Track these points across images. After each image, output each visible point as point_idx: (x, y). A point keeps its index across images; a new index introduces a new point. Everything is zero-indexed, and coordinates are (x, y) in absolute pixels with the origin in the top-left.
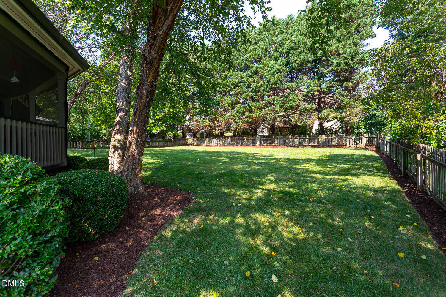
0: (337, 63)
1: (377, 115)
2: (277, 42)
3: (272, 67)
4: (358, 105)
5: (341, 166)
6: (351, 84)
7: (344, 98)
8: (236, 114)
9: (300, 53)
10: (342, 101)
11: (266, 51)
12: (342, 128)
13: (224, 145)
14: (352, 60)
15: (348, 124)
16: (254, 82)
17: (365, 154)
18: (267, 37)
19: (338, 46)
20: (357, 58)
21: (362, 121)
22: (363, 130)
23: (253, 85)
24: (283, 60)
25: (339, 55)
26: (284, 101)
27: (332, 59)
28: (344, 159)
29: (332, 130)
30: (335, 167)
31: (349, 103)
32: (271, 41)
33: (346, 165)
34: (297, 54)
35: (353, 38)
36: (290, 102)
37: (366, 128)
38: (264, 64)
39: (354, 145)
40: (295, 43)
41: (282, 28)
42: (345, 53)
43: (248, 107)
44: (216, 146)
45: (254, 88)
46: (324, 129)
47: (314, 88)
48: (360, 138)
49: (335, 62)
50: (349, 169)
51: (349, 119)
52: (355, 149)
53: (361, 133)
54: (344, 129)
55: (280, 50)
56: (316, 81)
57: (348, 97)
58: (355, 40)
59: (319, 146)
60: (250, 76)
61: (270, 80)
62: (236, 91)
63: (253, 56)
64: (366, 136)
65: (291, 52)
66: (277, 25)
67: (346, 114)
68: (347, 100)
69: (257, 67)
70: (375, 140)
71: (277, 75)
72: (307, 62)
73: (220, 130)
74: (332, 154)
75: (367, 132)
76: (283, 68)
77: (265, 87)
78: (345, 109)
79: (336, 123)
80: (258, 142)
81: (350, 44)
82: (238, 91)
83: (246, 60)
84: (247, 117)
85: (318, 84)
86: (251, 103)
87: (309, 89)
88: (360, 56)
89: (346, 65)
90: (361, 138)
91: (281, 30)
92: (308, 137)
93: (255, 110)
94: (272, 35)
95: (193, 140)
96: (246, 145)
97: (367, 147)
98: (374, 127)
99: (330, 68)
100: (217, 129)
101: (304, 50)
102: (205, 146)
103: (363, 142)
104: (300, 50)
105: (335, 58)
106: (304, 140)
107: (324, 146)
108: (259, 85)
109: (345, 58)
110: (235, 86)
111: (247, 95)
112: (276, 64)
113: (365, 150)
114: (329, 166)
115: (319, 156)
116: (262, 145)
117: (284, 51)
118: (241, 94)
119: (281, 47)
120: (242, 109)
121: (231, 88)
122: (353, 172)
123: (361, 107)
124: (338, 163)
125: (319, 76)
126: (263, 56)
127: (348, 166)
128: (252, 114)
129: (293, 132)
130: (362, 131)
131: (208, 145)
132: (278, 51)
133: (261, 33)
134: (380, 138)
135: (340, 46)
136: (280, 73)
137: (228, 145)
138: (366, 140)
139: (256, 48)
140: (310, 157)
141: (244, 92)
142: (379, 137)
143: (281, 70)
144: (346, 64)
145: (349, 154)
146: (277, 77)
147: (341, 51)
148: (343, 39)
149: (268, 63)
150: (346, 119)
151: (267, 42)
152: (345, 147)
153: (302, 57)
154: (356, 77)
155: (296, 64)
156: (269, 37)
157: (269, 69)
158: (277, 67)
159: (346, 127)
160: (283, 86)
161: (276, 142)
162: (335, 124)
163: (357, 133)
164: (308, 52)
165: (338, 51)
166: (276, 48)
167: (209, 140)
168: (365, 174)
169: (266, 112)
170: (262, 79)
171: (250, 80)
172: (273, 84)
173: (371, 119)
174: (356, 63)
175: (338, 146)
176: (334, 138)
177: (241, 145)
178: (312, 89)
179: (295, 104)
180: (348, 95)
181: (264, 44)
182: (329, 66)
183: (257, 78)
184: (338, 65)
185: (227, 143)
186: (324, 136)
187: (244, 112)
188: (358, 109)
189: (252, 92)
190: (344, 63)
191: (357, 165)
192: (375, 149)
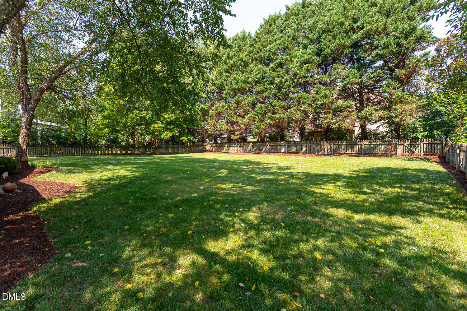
0: (384, 44)
1: (443, 113)
2: (306, 27)
3: (300, 57)
4: (414, 100)
5: (385, 190)
6: (404, 71)
7: (394, 91)
8: (256, 115)
9: (334, 37)
10: (391, 95)
11: (294, 39)
12: (391, 131)
13: (244, 152)
14: (406, 38)
15: (399, 127)
16: (278, 77)
17: (425, 168)
18: (295, 22)
19: (386, 22)
20: (414, 35)
21: (420, 121)
22: (421, 134)
23: (277, 80)
24: (312, 48)
25: (388, 35)
26: (314, 98)
27: (377, 40)
28: (392, 175)
29: (378, 134)
30: (375, 192)
31: (401, 98)
32: (300, 26)
33: (395, 187)
34: (330, 37)
35: (408, 11)
36: (320, 99)
37: (425, 131)
38: (290, 54)
39: (407, 153)
40: (328, 25)
41: (314, 9)
42: (396, 31)
43: (270, 107)
44: (235, 153)
45: (278, 84)
46: (366, 133)
47: (352, 80)
48: (416, 145)
49: (381, 43)
50: (398, 198)
51: (402, 118)
52: (409, 160)
53: (418, 138)
54: (394, 133)
55: (310, 36)
56: (356, 71)
57: (400, 90)
58: (410, 14)
59: (359, 155)
60: (274, 71)
61: (296, 73)
62: (257, 88)
63: (278, 46)
64: (425, 142)
65: (323, 36)
66: (308, 7)
67: (396, 112)
68: (398, 93)
69: (282, 59)
70: (439, 147)
71: (305, 66)
72: (344, 47)
73: (240, 134)
74: (375, 166)
75: (426, 137)
76: (313, 58)
77: (291, 82)
78: (395, 105)
79: (382, 125)
80: (283, 149)
81: (403, 19)
82: (260, 88)
83: (270, 51)
84: (269, 118)
85: (358, 75)
86: (275, 102)
87: (345, 82)
88: (418, 33)
89: (397, 47)
90: (418, 145)
91: (313, 12)
92: (344, 144)
93: (278, 110)
94: (301, 19)
95: (211, 146)
96: (269, 152)
97: (427, 157)
98: (437, 130)
99: (375, 52)
100: (236, 133)
101: (339, 33)
102: (224, 153)
103: (421, 149)
104: (334, 32)
105: (382, 38)
106: (339, 147)
107: (365, 155)
108: (284, 80)
109: (396, 37)
110: (257, 82)
111: (270, 93)
112: (305, 53)
113: (424, 161)
114: (366, 190)
115: (355, 169)
116: (288, 153)
117: (315, 37)
118: (263, 92)
119: (312, 32)
120: (264, 110)
121: (252, 86)
122: (407, 205)
123: (418, 102)
124: (381, 184)
125: (359, 65)
126: (290, 46)
127: (397, 190)
128: (274, 116)
129: (327, 136)
130: (419, 135)
131: (227, 152)
132: (308, 38)
133: (288, 19)
134: (446, 145)
135: (389, 22)
136: (310, 64)
137: (248, 153)
138: (425, 147)
139: (282, 37)
140: (340, 172)
141: (267, 89)
142: (444, 143)
143: (311, 60)
144: (398, 45)
145: (399, 167)
146: (305, 69)
147: (390, 28)
148: (394, 13)
149: (296, 53)
150: (396, 120)
151: (294, 28)
152: (395, 156)
153: (337, 41)
154: (411, 62)
155: (329, 51)
156: (297, 22)
157: (296, 59)
158: (306, 57)
159: (397, 130)
160: (313, 80)
161: (304, 149)
162: (381, 127)
163: (412, 138)
164: (345, 35)
165: (385, 28)
166: (306, 34)
167: (229, 147)
168: (431, 212)
169: (291, 113)
170: (288, 73)
171: (274, 74)
172: (300, 78)
173: (433, 119)
174: (411, 43)
175: (385, 154)
176: (380, 144)
177: (263, 153)
178: (349, 81)
179: (327, 102)
180: (400, 87)
181: (292, 31)
182: (373, 50)
183: (281, 72)
184: (385, 46)
185: (248, 150)
186: (366, 142)
187: (266, 113)
188: (414, 105)
189: (276, 89)
190: (395, 44)
191: (412, 189)
192: (438, 160)
